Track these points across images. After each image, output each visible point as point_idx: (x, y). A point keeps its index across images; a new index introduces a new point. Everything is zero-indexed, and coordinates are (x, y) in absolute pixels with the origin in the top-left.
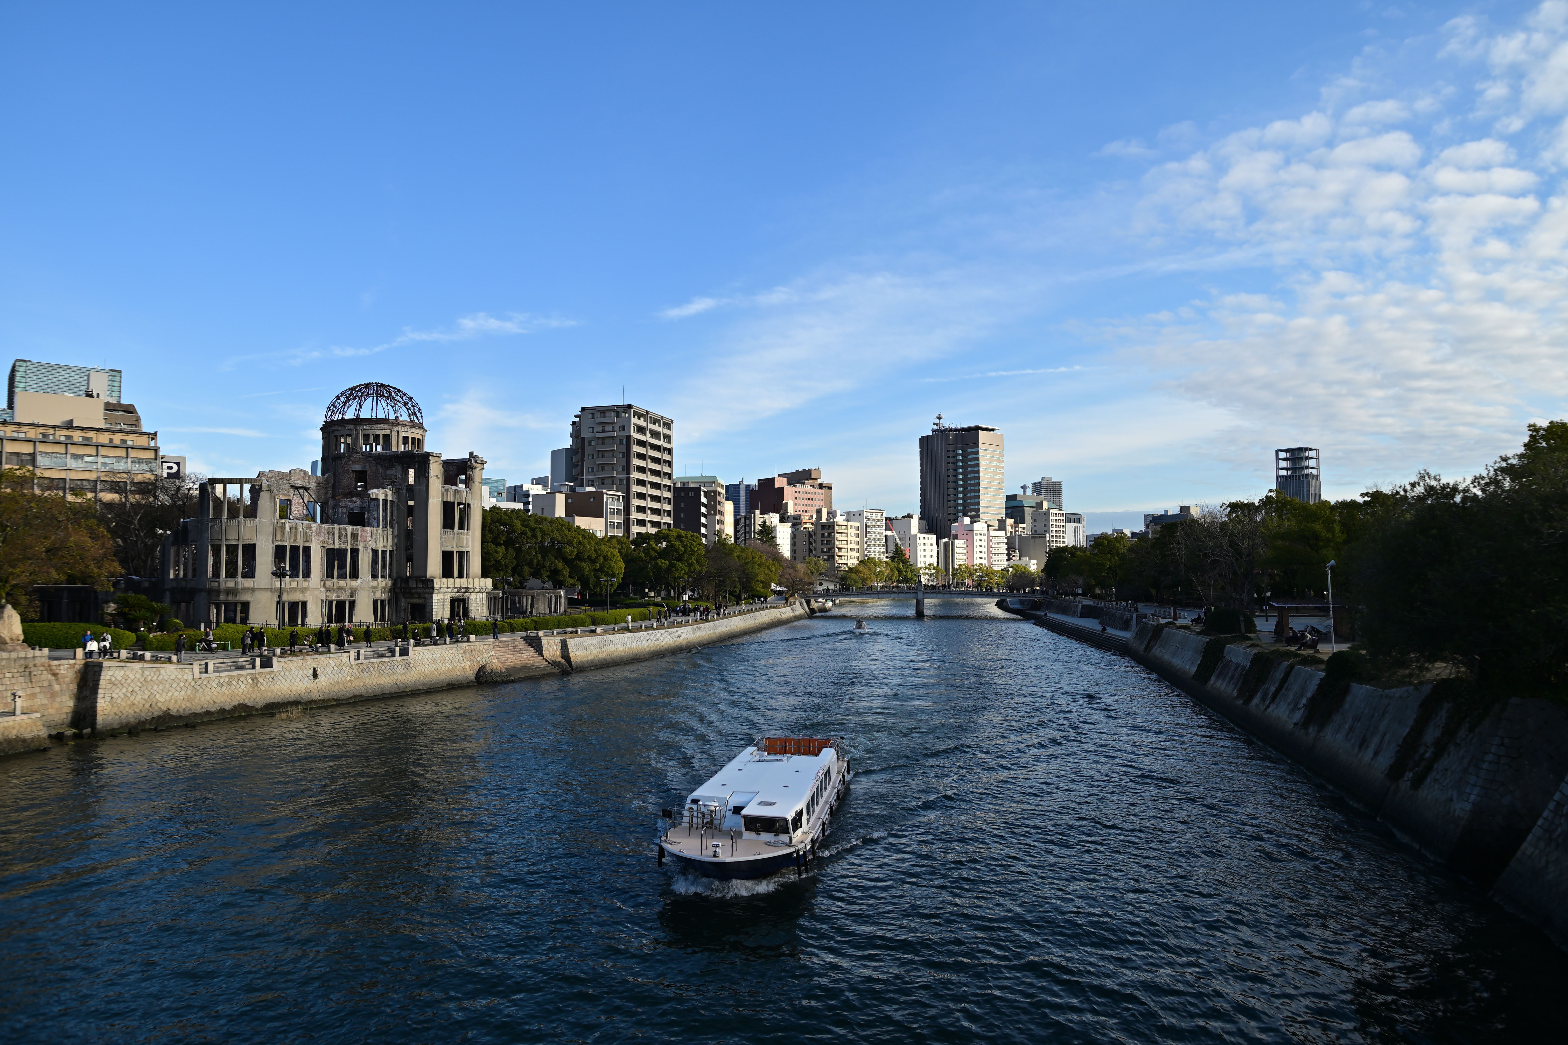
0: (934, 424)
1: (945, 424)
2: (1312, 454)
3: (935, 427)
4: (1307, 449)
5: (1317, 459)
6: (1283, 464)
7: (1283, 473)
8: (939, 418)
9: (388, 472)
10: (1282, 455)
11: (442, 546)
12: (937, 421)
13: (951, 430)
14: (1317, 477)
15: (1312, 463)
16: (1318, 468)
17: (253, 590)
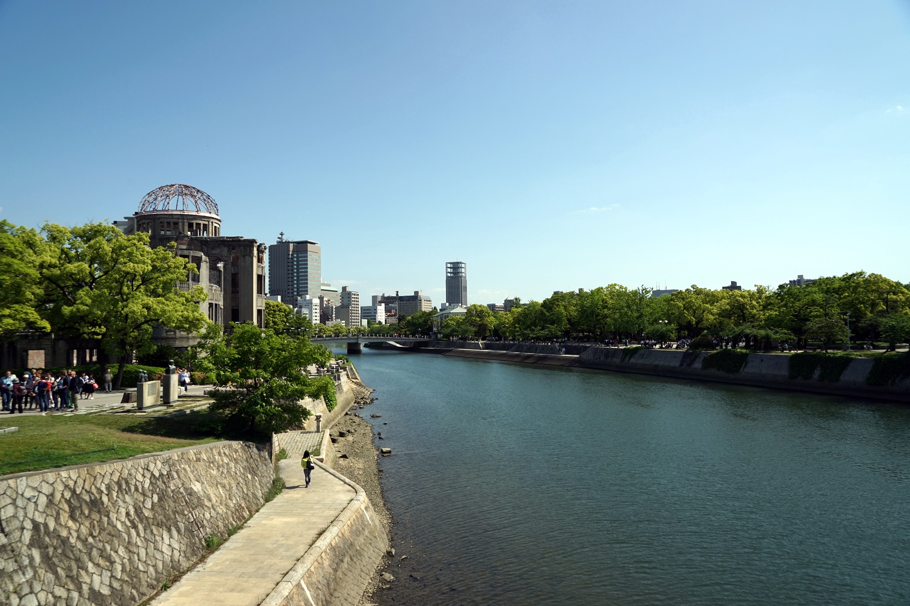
1: (285, 239)
2: (463, 266)
3: (279, 240)
4: (461, 263)
5: (465, 268)
6: (449, 270)
7: (449, 275)
8: (282, 234)
10: (449, 265)
12: (280, 236)
14: (465, 277)
15: (463, 270)
16: (466, 273)
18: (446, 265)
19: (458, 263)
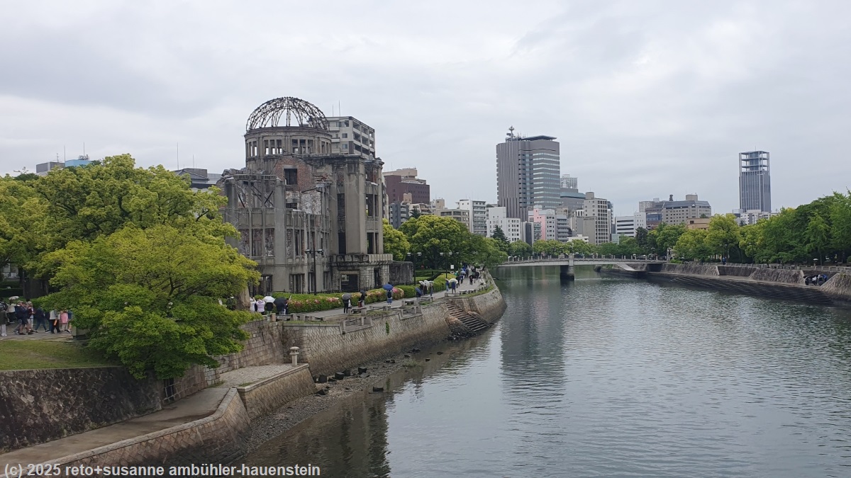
0: (508, 134)
1: (516, 134)
2: (765, 156)
3: (508, 137)
4: (761, 152)
5: (768, 159)
6: (744, 164)
7: (744, 170)
8: (512, 130)
9: (318, 171)
10: (744, 157)
11: (366, 229)
12: (510, 132)
13: (520, 139)
14: (767, 172)
15: (765, 162)
16: (768, 166)
17: (274, 266)
18: (740, 157)
19: (756, 153)
